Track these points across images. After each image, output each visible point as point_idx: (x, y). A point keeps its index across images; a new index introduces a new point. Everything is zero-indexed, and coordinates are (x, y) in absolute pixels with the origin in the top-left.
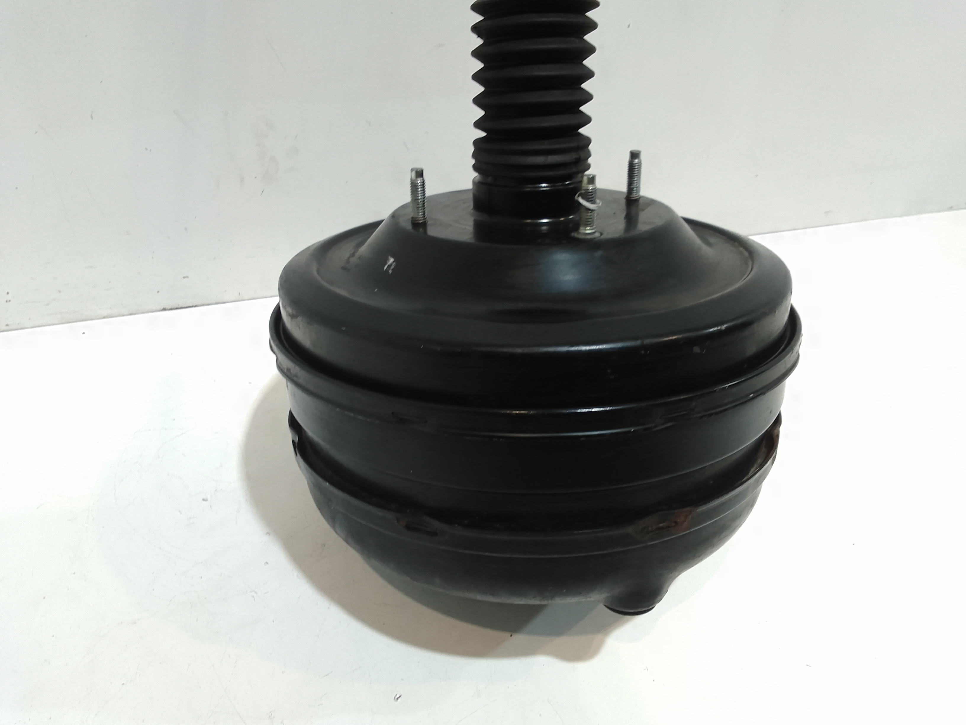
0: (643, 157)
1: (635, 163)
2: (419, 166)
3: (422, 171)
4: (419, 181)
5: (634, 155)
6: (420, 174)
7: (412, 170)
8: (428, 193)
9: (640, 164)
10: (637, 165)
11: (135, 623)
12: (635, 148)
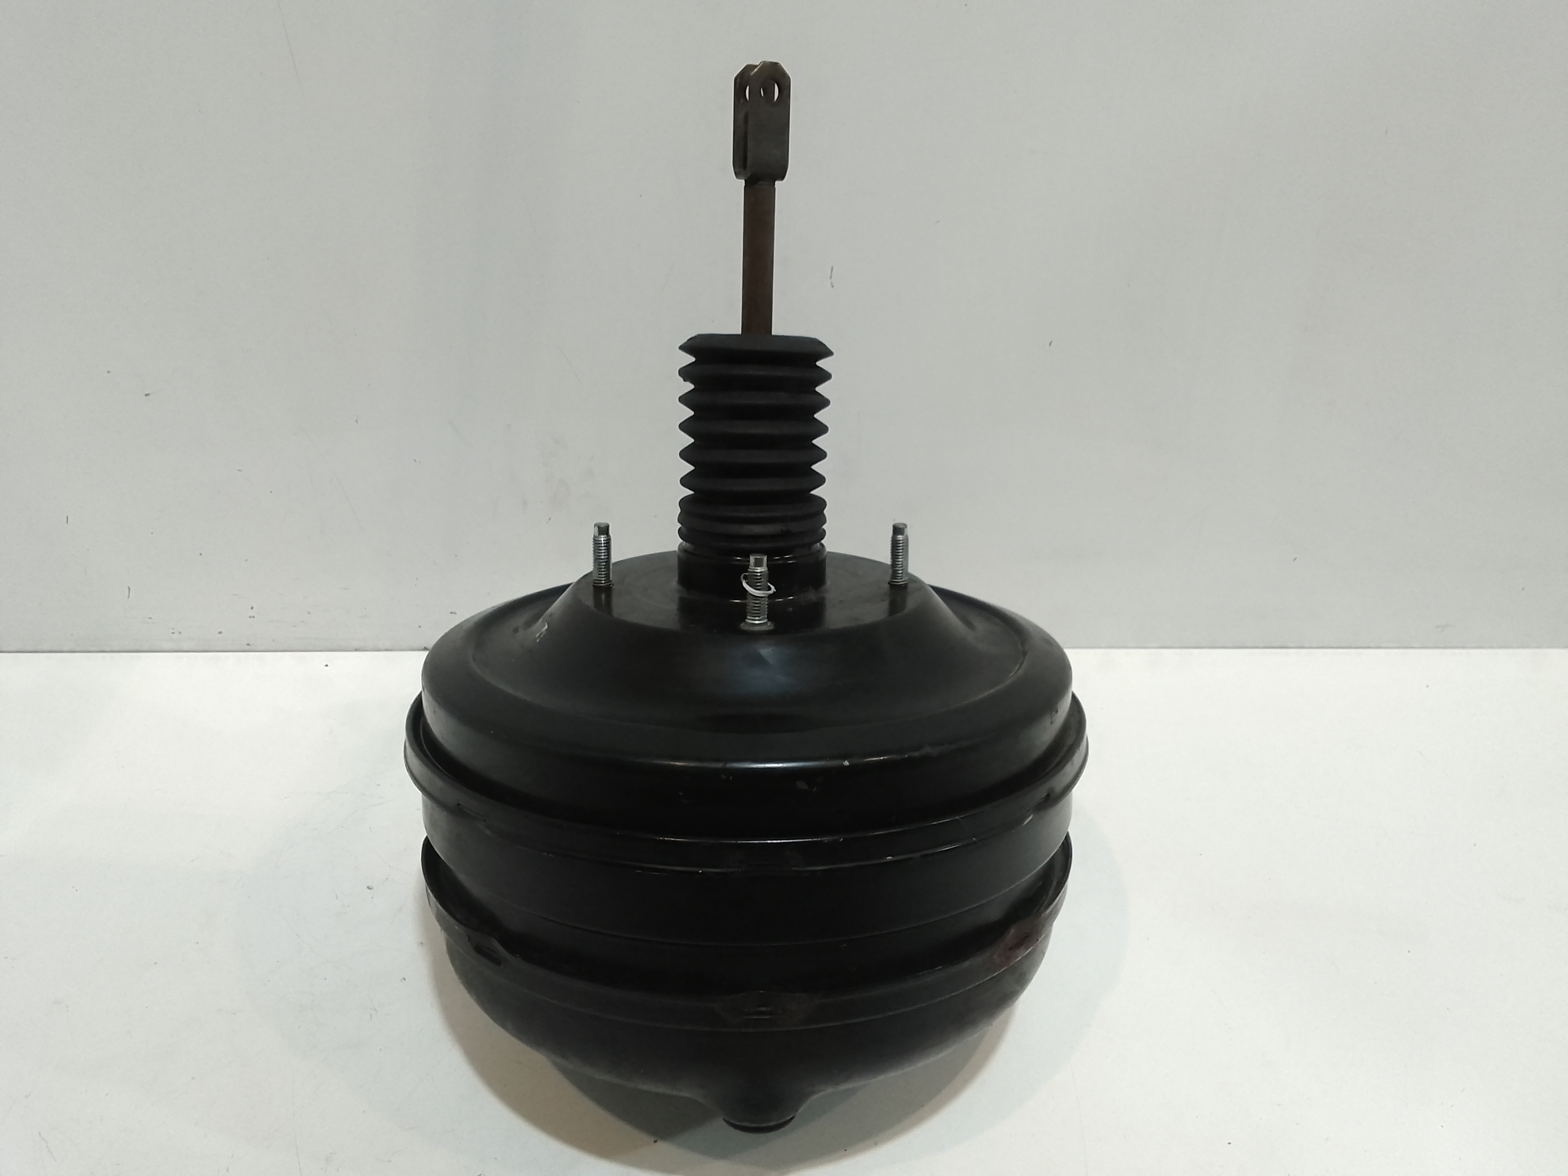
0: (909, 532)
1: (898, 539)
2: (603, 521)
3: (607, 527)
4: (602, 539)
5: (898, 530)
6: (604, 530)
7: (595, 525)
8: (614, 559)
9: (906, 541)
10: (901, 542)
11: (235, 1014)
12: (899, 520)
